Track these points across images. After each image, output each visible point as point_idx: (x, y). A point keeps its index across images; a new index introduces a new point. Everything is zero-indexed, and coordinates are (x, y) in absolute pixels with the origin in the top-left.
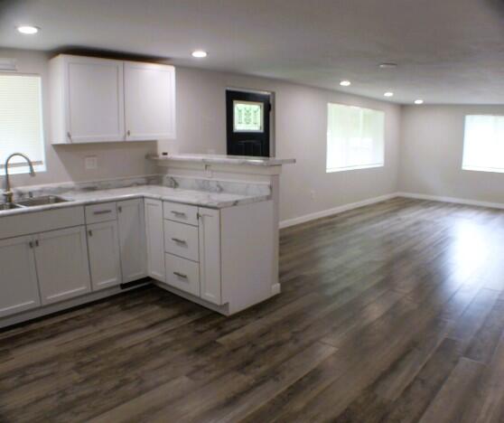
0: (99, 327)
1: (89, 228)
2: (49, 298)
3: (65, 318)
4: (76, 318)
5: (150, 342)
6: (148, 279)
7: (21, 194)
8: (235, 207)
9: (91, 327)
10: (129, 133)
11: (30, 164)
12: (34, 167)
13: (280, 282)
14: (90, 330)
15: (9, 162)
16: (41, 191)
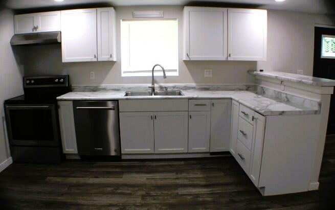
0: (179, 176)
1: (190, 113)
2: (160, 150)
3: (166, 164)
4: (171, 166)
5: (197, 196)
6: (229, 153)
7: (161, 88)
8: (281, 116)
9: (174, 174)
10: (230, 56)
11: (164, 71)
12: (166, 73)
13: (319, 181)
14: (173, 175)
15: (154, 69)
16: (174, 87)
